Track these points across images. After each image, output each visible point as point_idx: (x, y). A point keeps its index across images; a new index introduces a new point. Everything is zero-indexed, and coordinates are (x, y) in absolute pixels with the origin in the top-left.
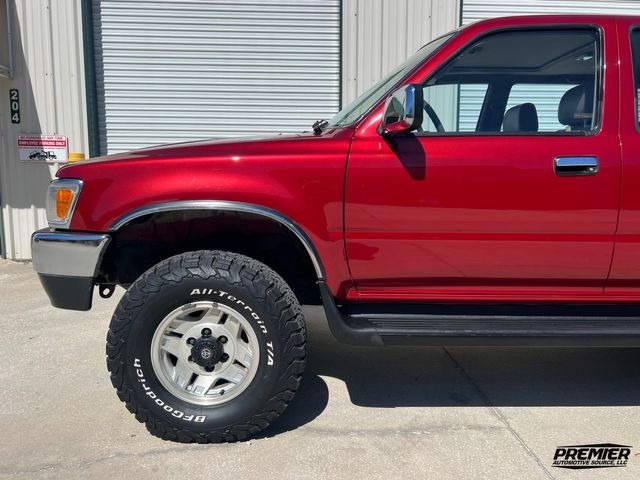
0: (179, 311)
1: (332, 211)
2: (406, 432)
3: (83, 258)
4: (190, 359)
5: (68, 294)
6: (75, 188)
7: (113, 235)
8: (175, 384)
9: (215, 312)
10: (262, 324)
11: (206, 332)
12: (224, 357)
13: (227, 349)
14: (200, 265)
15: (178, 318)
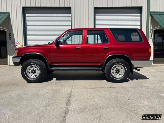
0: (30, 66)
1: (48, 54)
2: (59, 82)
3: (18, 60)
4: (31, 72)
5: (16, 64)
6: (17, 51)
7: (21, 57)
8: (29, 76)
9: (34, 66)
10: (40, 68)
11: (33, 69)
12: (36, 72)
13: (36, 71)
14: (32, 61)
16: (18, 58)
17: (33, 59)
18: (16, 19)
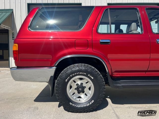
18: (20, 17)
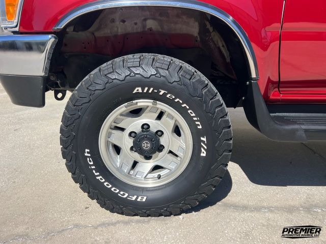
2: (308, 209)
4: (132, 149)
8: (120, 169)
9: (153, 110)
10: (197, 121)
12: (160, 148)
13: (163, 141)
15: (121, 115)
16: (29, 47)
17: (149, 56)
